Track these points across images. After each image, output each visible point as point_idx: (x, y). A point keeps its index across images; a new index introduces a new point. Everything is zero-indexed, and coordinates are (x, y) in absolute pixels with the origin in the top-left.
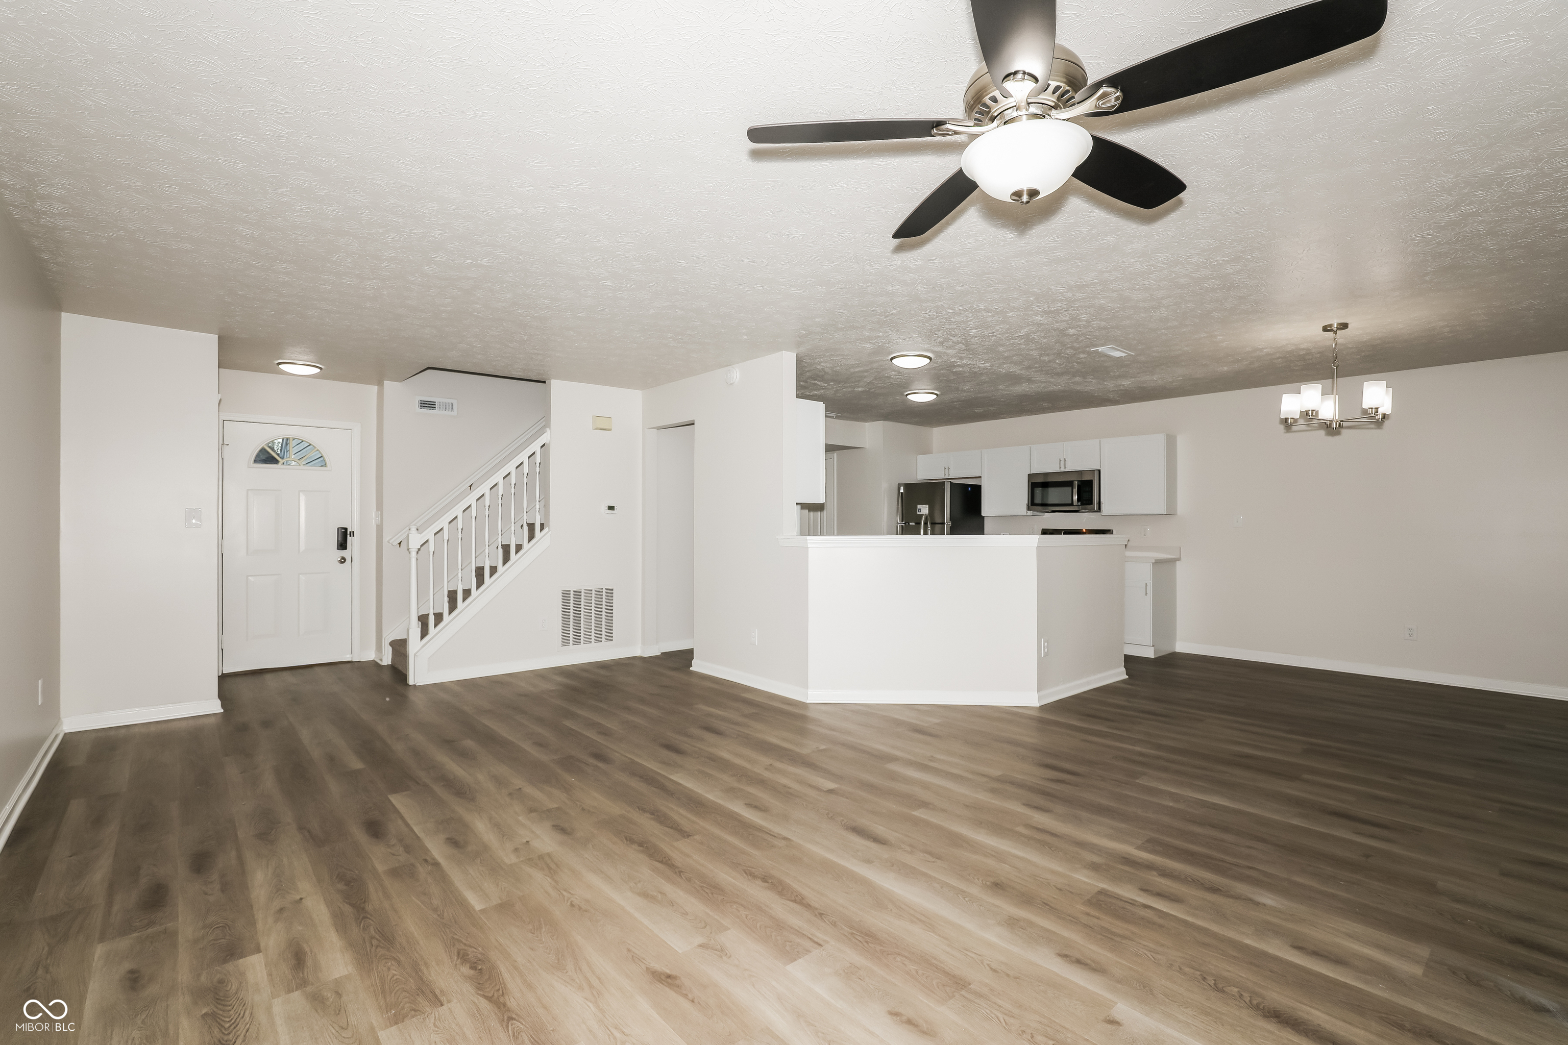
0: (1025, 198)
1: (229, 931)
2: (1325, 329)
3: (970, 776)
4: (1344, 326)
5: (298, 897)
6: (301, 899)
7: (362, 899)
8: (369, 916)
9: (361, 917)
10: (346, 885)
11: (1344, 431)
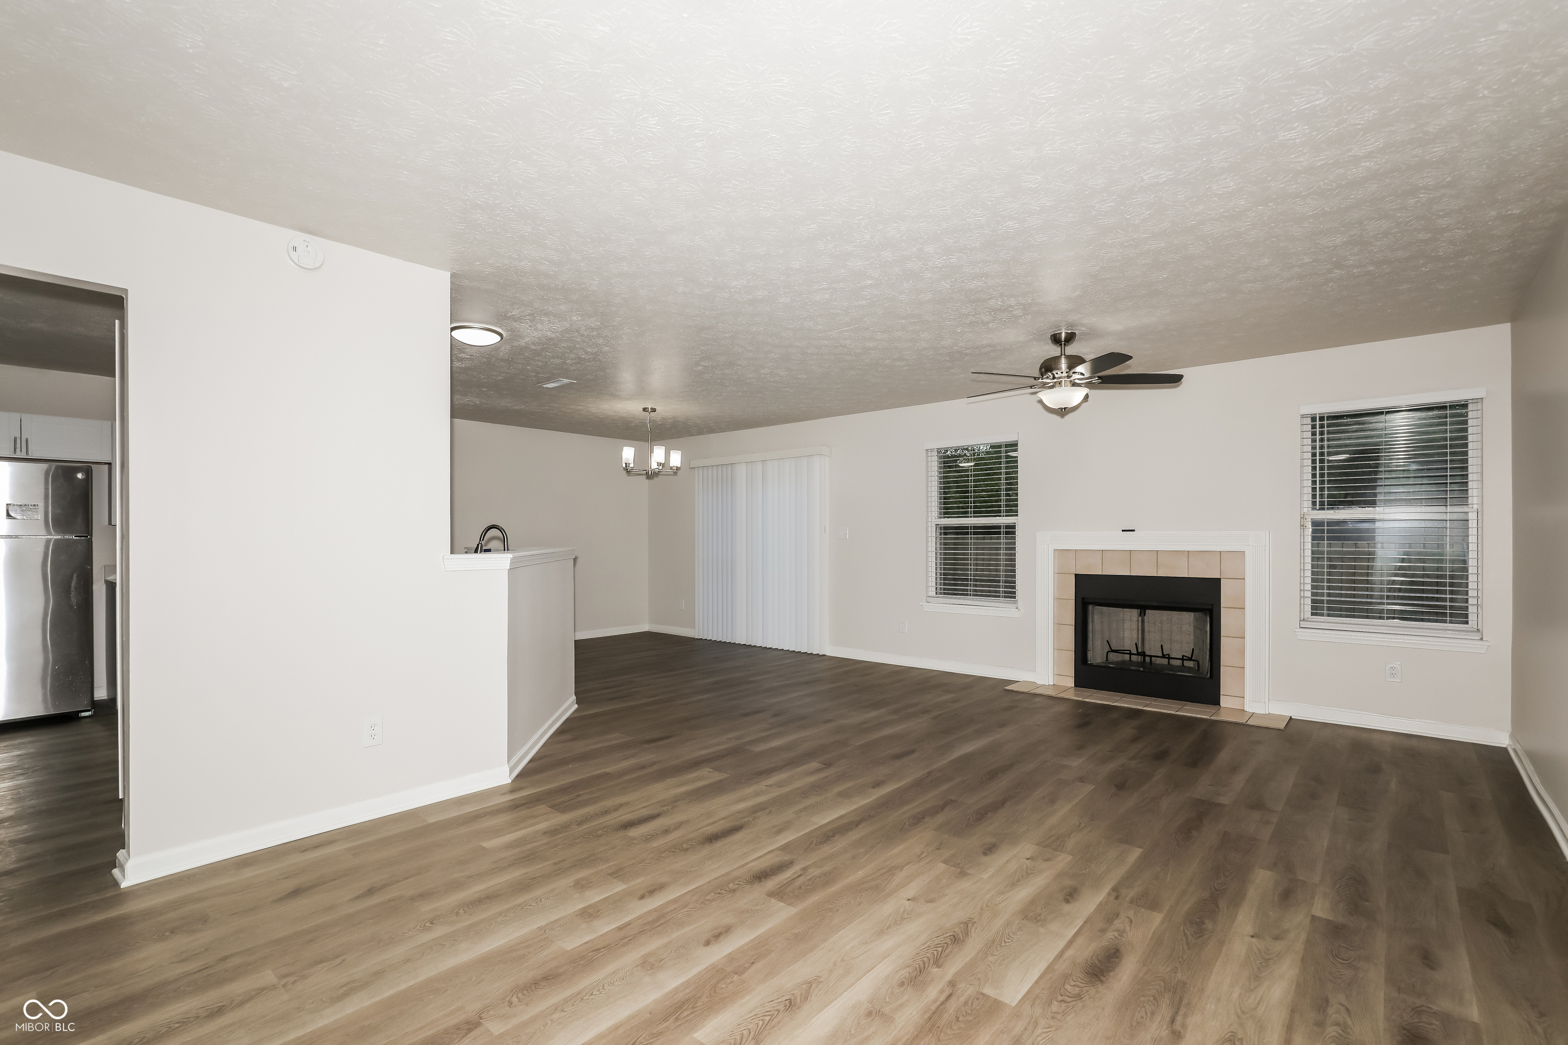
0: (1063, 410)
1: (1333, 949)
2: (645, 410)
3: (765, 734)
4: (654, 410)
5: (1254, 940)
6: (1252, 937)
7: (1204, 903)
8: (1213, 889)
9: (1218, 892)
10: (1203, 923)
11: (660, 477)
